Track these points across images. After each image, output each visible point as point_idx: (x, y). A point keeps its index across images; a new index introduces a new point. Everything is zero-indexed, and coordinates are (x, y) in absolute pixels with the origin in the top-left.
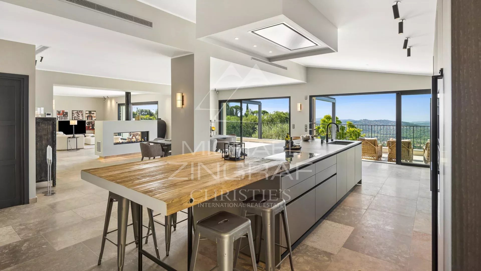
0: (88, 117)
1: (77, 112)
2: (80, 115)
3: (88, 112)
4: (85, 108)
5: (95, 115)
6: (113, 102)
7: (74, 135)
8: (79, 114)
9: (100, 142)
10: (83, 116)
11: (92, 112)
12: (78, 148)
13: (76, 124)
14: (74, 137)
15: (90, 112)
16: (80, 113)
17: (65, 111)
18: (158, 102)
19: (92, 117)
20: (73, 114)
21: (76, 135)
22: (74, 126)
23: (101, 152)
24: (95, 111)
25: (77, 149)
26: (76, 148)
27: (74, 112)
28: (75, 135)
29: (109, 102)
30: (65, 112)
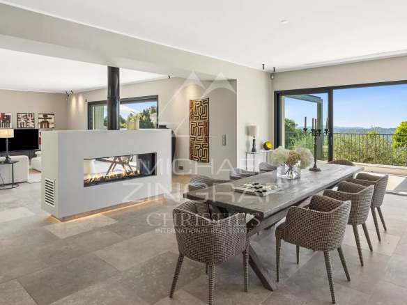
0: (42, 123)
1: (26, 116)
2: (30, 121)
3: (41, 116)
4: (38, 109)
5: (52, 121)
6: (81, 99)
7: (7, 158)
8: (28, 119)
9: (53, 181)
10: (33, 122)
11: (49, 116)
12: (15, 182)
13: (12, 136)
14: (7, 162)
15: (45, 116)
16: (30, 118)
17: (6, 114)
18: (157, 96)
19: (48, 123)
20: (18, 118)
21: (13, 158)
22: (7, 141)
23: (54, 206)
24: (53, 115)
25: (14, 184)
26: (11, 182)
27: (21, 116)
28: (10, 157)
29: (74, 101)
30: (7, 116)
